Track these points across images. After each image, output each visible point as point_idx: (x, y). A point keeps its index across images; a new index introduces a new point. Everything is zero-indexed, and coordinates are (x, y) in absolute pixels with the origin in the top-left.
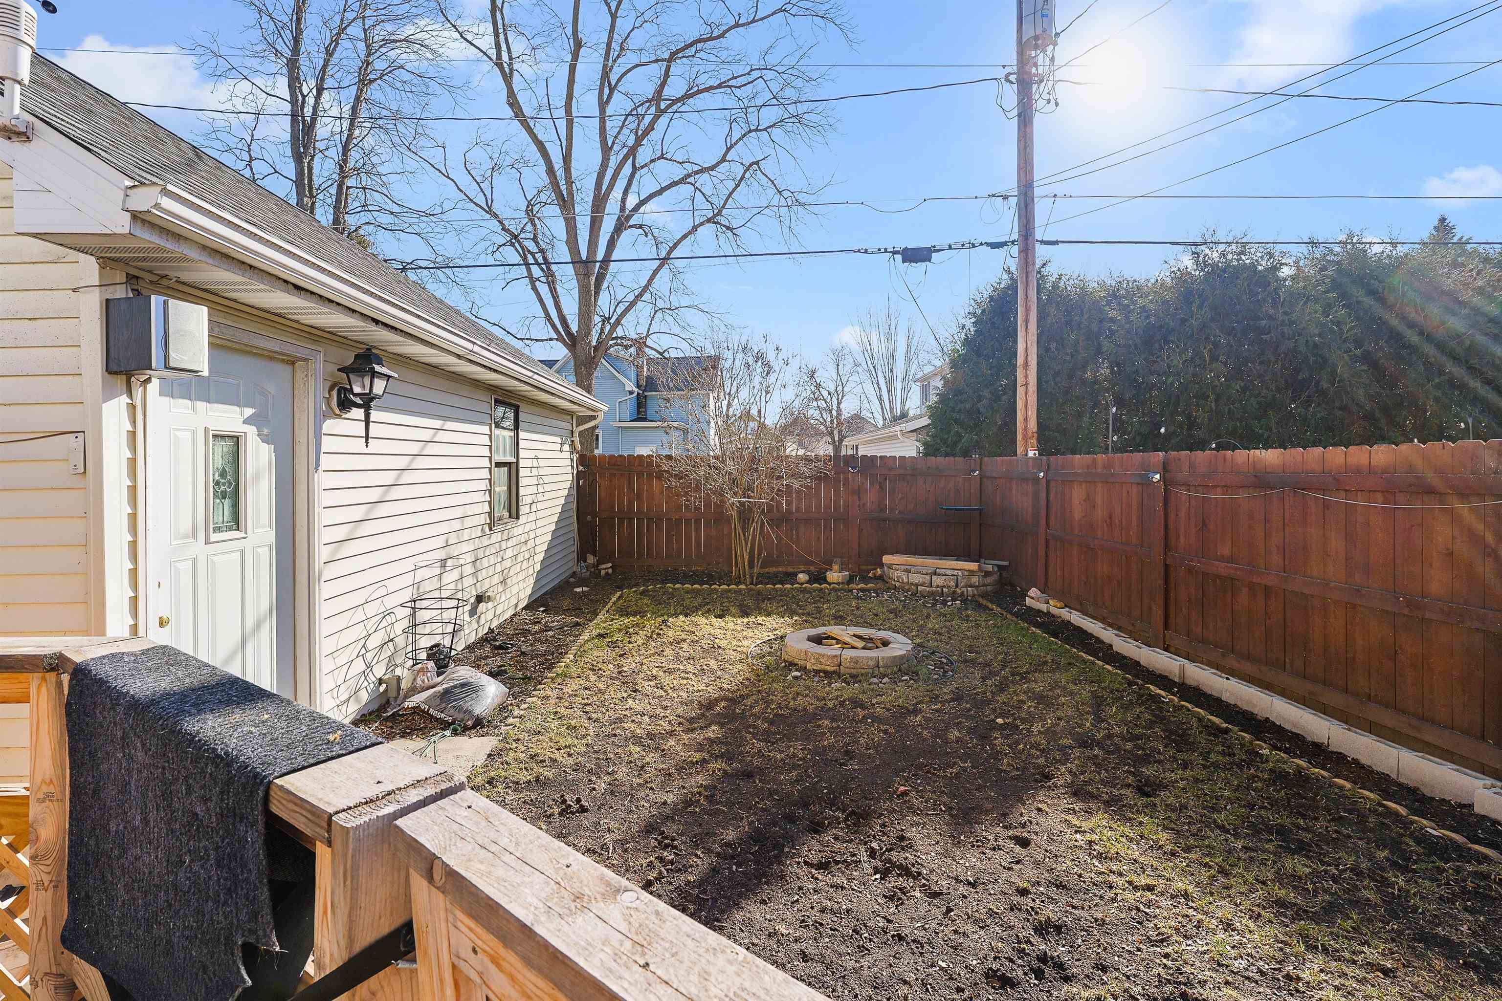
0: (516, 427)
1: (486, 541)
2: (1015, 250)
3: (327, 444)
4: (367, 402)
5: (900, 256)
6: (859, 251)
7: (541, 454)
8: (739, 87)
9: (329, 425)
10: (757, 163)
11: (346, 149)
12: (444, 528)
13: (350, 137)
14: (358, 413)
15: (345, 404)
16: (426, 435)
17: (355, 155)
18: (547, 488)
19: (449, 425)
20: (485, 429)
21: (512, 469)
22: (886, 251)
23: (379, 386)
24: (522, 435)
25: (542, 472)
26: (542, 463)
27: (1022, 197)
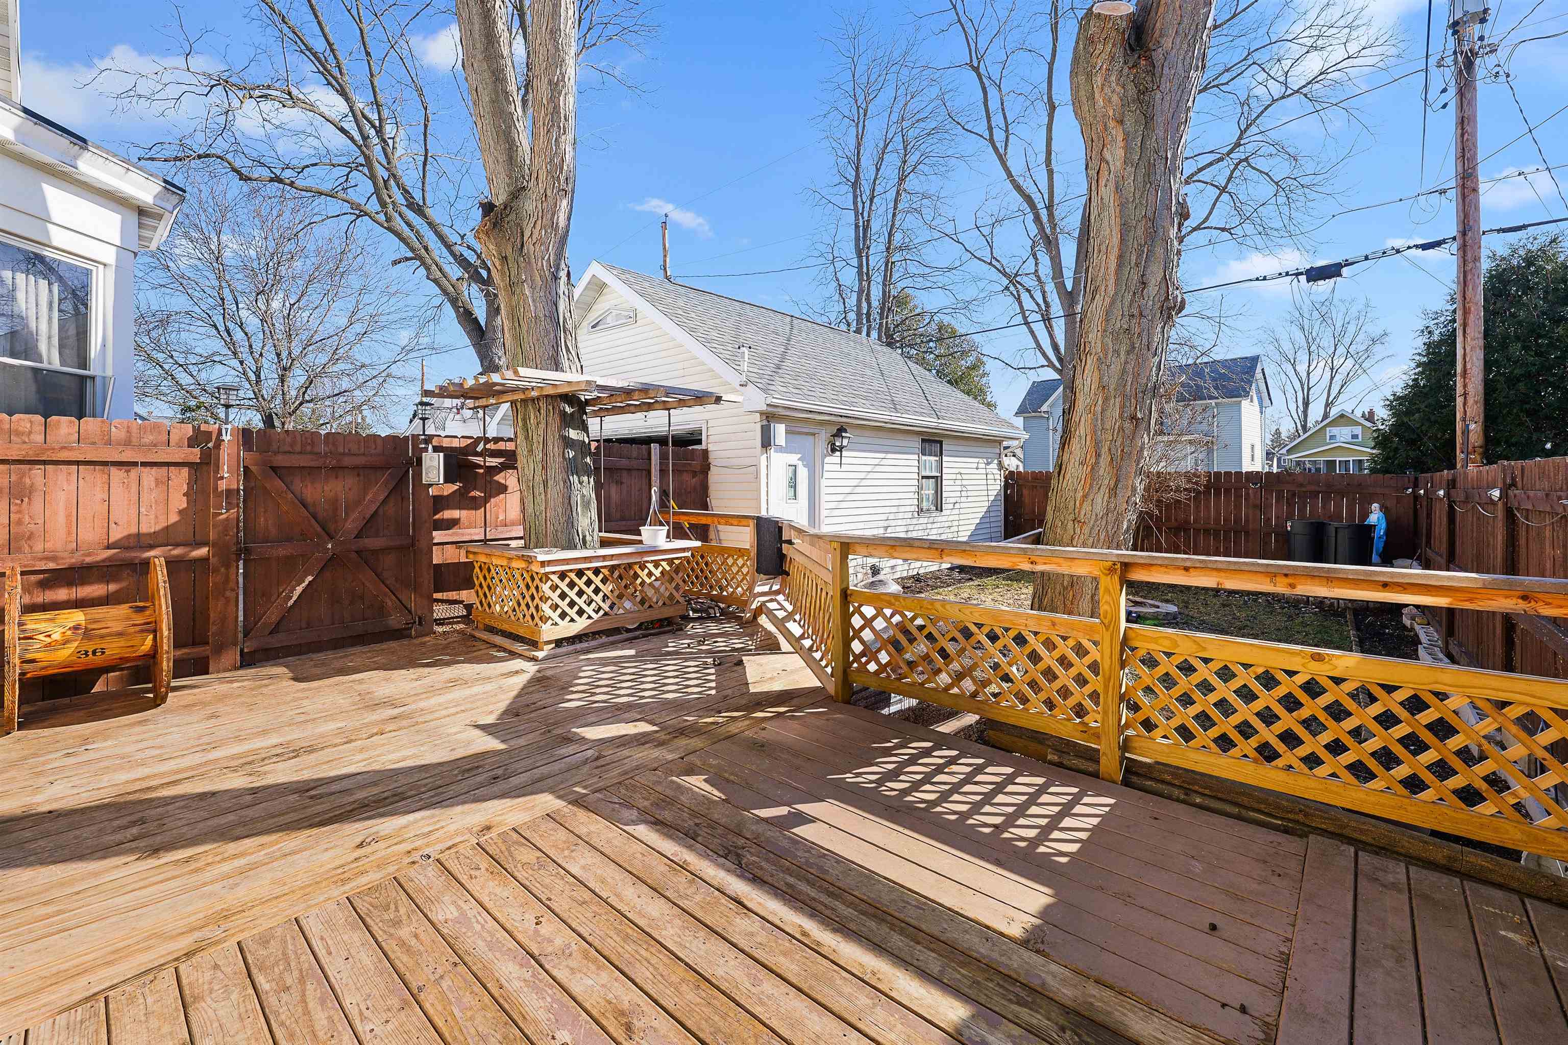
0: (941, 454)
1: (915, 521)
2: (1455, 247)
3: (826, 467)
4: (841, 448)
5: (1304, 277)
6: (1257, 279)
7: (963, 471)
8: (1227, 83)
9: (828, 460)
10: (1246, 160)
11: (890, 235)
12: (887, 510)
13: (893, 225)
14: (838, 453)
15: (833, 450)
16: (876, 462)
17: (898, 237)
18: (970, 494)
19: (889, 456)
20: (916, 457)
21: (938, 480)
22: (1287, 274)
23: (845, 442)
24: (945, 459)
25: (964, 482)
26: (965, 477)
27: (1459, 189)
